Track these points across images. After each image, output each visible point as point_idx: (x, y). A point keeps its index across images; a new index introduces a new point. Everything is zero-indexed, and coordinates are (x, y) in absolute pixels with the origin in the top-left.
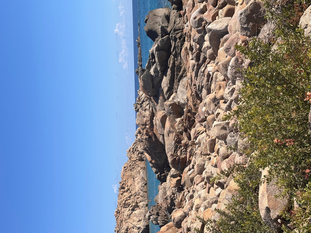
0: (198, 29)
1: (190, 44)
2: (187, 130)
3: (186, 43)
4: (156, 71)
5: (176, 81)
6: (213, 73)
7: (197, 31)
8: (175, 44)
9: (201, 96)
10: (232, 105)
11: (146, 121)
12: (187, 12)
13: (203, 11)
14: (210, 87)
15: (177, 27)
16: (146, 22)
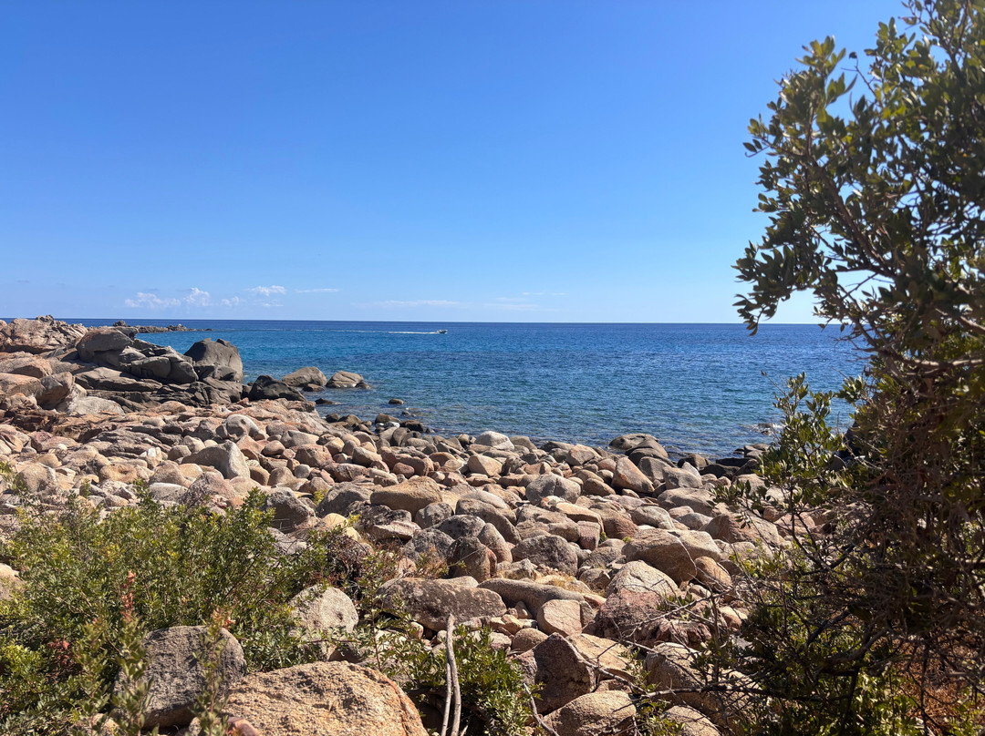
0: (225, 428)
1: (192, 416)
2: (10, 417)
3: (194, 409)
4: (131, 357)
5: (112, 393)
6: (144, 459)
7: (221, 426)
8: (183, 391)
9: (93, 440)
10: (94, 496)
11: (23, 338)
12: (247, 409)
13: (253, 434)
14: (114, 455)
15: (215, 393)
16: (219, 341)
